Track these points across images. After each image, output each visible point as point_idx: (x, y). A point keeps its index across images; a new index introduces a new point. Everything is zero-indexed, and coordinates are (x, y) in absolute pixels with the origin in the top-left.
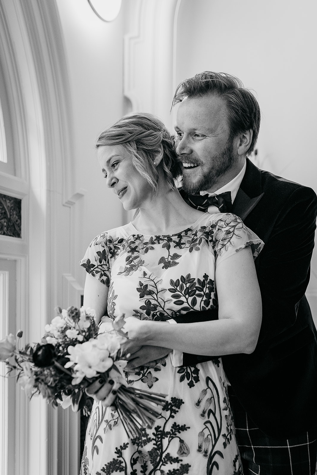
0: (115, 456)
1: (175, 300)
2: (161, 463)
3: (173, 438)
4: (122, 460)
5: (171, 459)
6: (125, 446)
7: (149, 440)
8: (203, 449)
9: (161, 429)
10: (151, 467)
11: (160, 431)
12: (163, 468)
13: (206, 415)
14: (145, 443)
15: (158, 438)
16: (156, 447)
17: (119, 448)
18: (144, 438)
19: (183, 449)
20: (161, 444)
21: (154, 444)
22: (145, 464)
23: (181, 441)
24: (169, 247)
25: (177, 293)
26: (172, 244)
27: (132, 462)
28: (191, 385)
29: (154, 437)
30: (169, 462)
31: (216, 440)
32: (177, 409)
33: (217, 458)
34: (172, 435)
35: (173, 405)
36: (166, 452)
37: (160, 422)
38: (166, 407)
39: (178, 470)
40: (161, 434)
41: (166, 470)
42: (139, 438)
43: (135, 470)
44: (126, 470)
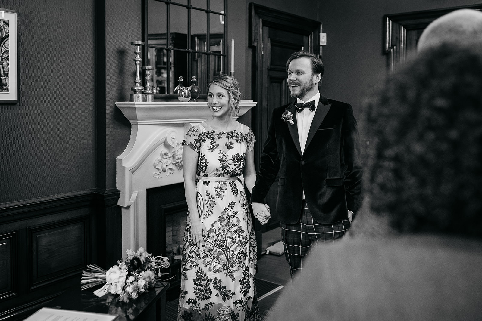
0: (211, 227)
1: (234, 164)
2: (230, 228)
3: (234, 217)
4: (214, 228)
5: (234, 225)
6: (215, 223)
7: (225, 220)
8: (245, 219)
9: (229, 215)
10: (226, 231)
12: (231, 230)
13: (243, 206)
14: (223, 221)
17: (212, 224)
18: (222, 219)
19: (238, 221)
20: (230, 221)
21: (227, 221)
22: (224, 230)
23: (237, 218)
24: (228, 137)
25: (235, 161)
27: (218, 228)
28: (236, 195)
29: (227, 218)
30: (234, 227)
31: (247, 215)
33: (249, 222)
34: (233, 216)
35: (232, 205)
36: (232, 223)
37: (228, 212)
38: (229, 206)
39: (238, 229)
40: (229, 217)
41: (232, 230)
42: (221, 219)
43: (220, 232)
44: (216, 232)
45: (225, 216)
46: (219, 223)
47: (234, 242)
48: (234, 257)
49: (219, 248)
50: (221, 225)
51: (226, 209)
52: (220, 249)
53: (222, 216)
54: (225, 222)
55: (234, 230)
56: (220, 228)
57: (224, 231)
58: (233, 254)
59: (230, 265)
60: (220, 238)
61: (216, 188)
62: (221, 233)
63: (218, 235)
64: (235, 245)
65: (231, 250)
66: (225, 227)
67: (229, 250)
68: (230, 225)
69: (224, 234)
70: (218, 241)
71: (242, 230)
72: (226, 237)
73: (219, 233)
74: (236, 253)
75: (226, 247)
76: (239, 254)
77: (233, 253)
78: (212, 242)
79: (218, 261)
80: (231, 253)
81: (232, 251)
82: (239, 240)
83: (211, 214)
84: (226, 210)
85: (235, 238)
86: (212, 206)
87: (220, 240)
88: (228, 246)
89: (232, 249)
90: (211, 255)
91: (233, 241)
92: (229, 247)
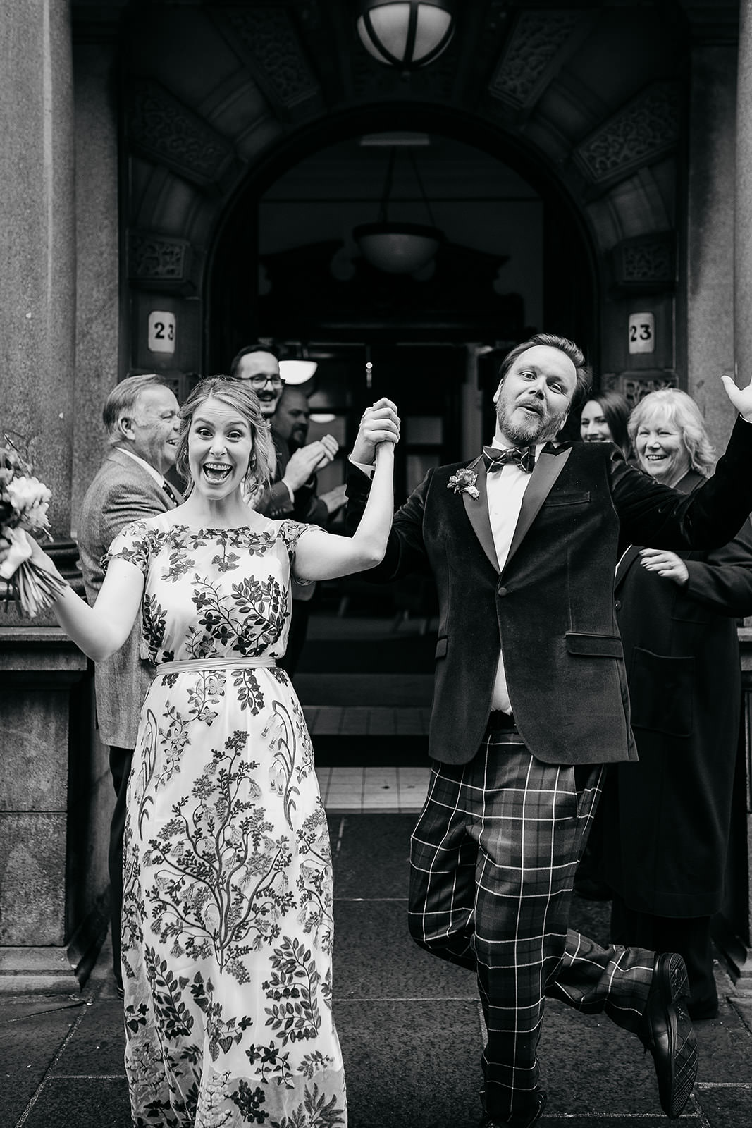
0: (173, 816)
2: (231, 815)
3: (242, 778)
4: (182, 819)
5: (241, 806)
6: (184, 801)
7: (213, 790)
8: (276, 787)
9: (227, 772)
10: (218, 824)
11: (226, 775)
12: (234, 822)
13: (276, 746)
14: (209, 793)
15: (224, 784)
16: (222, 796)
17: (176, 805)
18: (206, 788)
19: (254, 791)
20: (228, 791)
21: (220, 793)
22: (211, 820)
23: (252, 782)
24: (224, 544)
26: (228, 540)
27: (195, 818)
28: (255, 712)
29: (220, 784)
30: (240, 812)
31: (290, 774)
32: (242, 744)
33: (293, 796)
34: (239, 776)
35: (237, 740)
36: (235, 800)
37: (224, 764)
38: (229, 745)
39: (251, 817)
40: (227, 779)
41: (236, 822)
42: (202, 788)
43: (200, 829)
44: (187, 830)
45: (214, 779)
46: (198, 801)
47: (241, 860)
48: (242, 908)
49: (200, 880)
50: (204, 806)
51: (218, 755)
52: (204, 881)
53: (206, 777)
54: (216, 796)
55: (242, 822)
56: (199, 818)
57: (211, 824)
58: (238, 897)
59: (229, 934)
60: (201, 847)
61: (190, 692)
62: (205, 833)
63: (194, 840)
64: (243, 869)
65: (232, 885)
66: (214, 813)
67: (225, 885)
68: (230, 805)
69: (212, 835)
70: (196, 858)
71: (265, 821)
72: (217, 843)
73: (198, 833)
74: (248, 893)
75: (219, 877)
76: (257, 898)
77: (240, 894)
78: (179, 861)
79: (199, 920)
80: (233, 895)
81: (235, 889)
82: (257, 853)
83: (175, 775)
84: (218, 759)
85: (243, 846)
86: (179, 748)
87: (201, 854)
88: (225, 872)
89: (235, 880)
90: (178, 902)
91: (238, 856)
92: (227, 874)
